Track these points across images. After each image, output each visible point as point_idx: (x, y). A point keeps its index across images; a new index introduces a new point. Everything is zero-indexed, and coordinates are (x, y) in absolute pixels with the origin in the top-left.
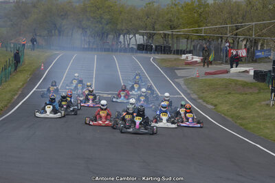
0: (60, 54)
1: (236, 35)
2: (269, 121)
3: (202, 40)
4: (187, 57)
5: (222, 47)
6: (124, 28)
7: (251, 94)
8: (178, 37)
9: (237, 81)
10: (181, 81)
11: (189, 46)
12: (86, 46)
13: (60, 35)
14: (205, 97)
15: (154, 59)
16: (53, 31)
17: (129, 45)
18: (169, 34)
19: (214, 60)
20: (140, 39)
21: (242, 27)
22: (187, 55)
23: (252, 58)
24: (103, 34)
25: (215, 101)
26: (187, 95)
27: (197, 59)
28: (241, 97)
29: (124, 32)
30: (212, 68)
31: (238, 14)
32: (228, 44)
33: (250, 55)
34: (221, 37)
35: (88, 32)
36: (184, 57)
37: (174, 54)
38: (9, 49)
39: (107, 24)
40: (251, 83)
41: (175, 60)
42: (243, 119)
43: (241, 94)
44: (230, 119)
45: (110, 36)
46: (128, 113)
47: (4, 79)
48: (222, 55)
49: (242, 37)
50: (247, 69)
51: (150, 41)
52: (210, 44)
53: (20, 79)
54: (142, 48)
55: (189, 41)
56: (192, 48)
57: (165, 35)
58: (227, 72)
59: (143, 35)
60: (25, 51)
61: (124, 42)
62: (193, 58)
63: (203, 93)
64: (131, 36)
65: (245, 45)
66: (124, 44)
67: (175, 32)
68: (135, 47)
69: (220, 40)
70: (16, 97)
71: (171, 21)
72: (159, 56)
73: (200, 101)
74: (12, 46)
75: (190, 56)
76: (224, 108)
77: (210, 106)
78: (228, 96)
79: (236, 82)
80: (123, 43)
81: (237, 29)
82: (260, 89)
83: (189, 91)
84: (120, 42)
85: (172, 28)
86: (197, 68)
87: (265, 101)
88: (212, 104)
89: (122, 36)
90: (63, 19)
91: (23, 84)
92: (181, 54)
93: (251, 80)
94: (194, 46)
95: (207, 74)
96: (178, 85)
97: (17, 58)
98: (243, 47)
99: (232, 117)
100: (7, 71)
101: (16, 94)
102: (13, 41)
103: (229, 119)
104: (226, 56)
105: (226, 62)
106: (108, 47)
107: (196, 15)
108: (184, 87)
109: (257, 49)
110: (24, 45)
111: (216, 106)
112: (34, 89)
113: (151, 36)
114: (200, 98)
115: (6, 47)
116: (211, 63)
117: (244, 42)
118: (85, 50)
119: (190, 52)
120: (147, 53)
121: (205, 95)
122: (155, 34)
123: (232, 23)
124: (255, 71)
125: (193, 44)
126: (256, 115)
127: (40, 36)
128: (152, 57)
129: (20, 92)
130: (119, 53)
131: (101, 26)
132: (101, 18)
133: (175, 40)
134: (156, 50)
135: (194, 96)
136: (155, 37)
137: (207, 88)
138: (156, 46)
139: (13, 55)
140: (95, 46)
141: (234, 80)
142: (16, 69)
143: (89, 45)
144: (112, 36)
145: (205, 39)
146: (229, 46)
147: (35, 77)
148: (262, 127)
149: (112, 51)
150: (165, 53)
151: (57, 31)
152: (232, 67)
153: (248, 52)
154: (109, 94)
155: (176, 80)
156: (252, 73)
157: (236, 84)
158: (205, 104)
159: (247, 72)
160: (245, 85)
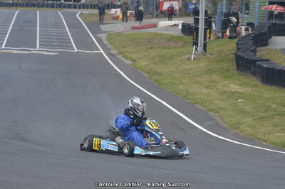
2: (187, 76)
4: (116, 12)
7: (175, 48)
9: (163, 35)
10: (103, 36)
14: (126, 52)
15: (81, 14)
23: (185, 12)
25: (135, 56)
26: (107, 51)
28: (163, 52)
36: (113, 11)
40: (177, 37)
42: (161, 74)
43: (164, 48)
44: (146, 75)
50: (177, 22)
58: (155, 26)
63: (124, 48)
72: (86, 11)
73: (119, 56)
76: (143, 63)
77: (128, 62)
78: (150, 50)
79: (161, 36)
82: (185, 43)
83: (109, 47)
87: (186, 55)
88: (131, 60)
93: (179, 33)
95: (134, 28)
96: (100, 41)
99: (148, 73)
111: (134, 61)
114: (120, 53)
121: (125, 50)
124: (183, 24)
126: (174, 70)
128: (79, 12)
135: (113, 52)
137: (130, 42)
141: (159, 34)
148: (177, 82)
149: (38, 6)
155: (99, 35)
156: (180, 27)
157: (161, 38)
158: (124, 59)
159: (176, 25)
160: (171, 39)
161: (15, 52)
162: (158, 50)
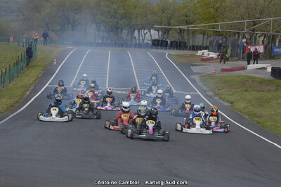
0: (73, 50)
1: (253, 30)
3: (219, 35)
4: (203, 53)
5: (239, 43)
6: (138, 23)
7: (269, 91)
8: (194, 32)
9: (255, 78)
10: (196, 78)
11: (205, 42)
12: (99, 41)
13: (73, 30)
14: (221, 94)
15: (169, 55)
16: (66, 26)
17: (143, 40)
18: (184, 30)
19: (231, 56)
20: (155, 35)
21: (260, 22)
22: (203, 51)
23: (269, 55)
24: (117, 28)
25: (232, 98)
26: (203, 92)
27: (213, 55)
28: (259, 95)
29: (139, 27)
30: (229, 65)
31: (256, 9)
32: (245, 40)
33: (267, 51)
34: (238, 33)
35: (102, 27)
36: (200, 53)
37: (190, 49)
38: (21, 44)
39: (122, 19)
40: (269, 80)
41: (191, 56)
42: (260, 116)
43: (258, 91)
44: (247, 117)
45: (125, 32)
46: (139, 116)
47: (16, 74)
48: (239, 51)
49: (259, 33)
50: (265, 65)
51: (166, 37)
52: (227, 40)
53: (32, 75)
54: (157, 44)
55: (206, 37)
56: (208, 44)
57: (181, 30)
58: (244, 68)
59: (158, 30)
60: (37, 46)
61: (139, 37)
62: (209, 54)
63: (219, 90)
64: (146, 31)
65: (263, 41)
66: (139, 39)
67: (191, 27)
68: (150, 42)
69: (237, 36)
70: (28, 93)
71: (186, 16)
72: (174, 52)
73: (216, 98)
74: (24, 40)
75: (206, 52)
76: (241, 105)
77: (226, 104)
78: (245, 93)
79: (253, 79)
80: (137, 38)
81: (255, 25)
82: (278, 86)
83: (205, 88)
84: (135, 38)
85: (187, 23)
86: (213, 65)
88: (228, 101)
89: (136, 31)
90: (76, 14)
91: (35, 80)
92: (197, 50)
93: (269, 77)
94: (210, 42)
95: (223, 70)
96: (194, 81)
97: (29, 53)
98: (261, 43)
99: (249, 115)
100: (19, 66)
101: (28, 90)
102: (25, 36)
103: (245, 116)
104: (243, 53)
105: (243, 58)
106: (122, 42)
107: (212, 10)
108: (200, 84)
109: (275, 45)
110: (36, 40)
111: (232, 103)
112: (47, 85)
113: (166, 31)
114: (216, 95)
115: (18, 42)
116: (227, 59)
117: (262, 38)
118: (98, 45)
119: (206, 48)
120: (162, 49)
121: (221, 92)
122: (170, 29)
123: (249, 18)
124: (272, 68)
125: (209, 39)
126: (273, 113)
127: (53, 30)
128: (167, 53)
129: (32, 88)
130: (133, 49)
131: (115, 20)
132: (116, 12)
133: (191, 35)
134: (171, 46)
135: (210, 93)
136: (170, 32)
137: (224, 85)
138: (171, 42)
139: (25, 50)
140: (109, 42)
141: (250, 77)
142: (28, 64)
143: (103, 40)
144: (127, 31)
145: (221, 35)
146: (247, 43)
147: (48, 72)
149: (127, 46)
150: (180, 49)
151: (70, 26)
152: (249, 64)
153: (265, 48)
154: (123, 91)
155: (192, 77)
156: (269, 70)
157: (253, 81)
158: (221, 101)
159: (264, 68)
160: (262, 82)
161: (119, 92)
162: (253, 92)
